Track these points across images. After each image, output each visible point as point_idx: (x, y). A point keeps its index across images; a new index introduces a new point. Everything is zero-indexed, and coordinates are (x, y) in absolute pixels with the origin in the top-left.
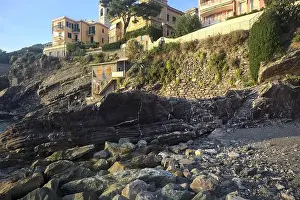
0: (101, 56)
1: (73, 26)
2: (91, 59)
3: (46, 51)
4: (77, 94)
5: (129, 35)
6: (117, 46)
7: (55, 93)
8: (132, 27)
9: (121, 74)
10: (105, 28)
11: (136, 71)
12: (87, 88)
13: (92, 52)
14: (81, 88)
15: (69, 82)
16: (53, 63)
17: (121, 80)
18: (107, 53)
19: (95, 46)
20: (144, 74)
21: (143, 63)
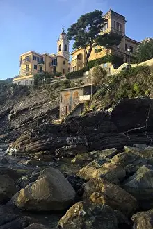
0: (67, 83)
1: (39, 59)
2: (57, 86)
3: (15, 81)
4: (45, 118)
5: (92, 64)
6: (80, 74)
7: (24, 117)
11: (103, 94)
12: (55, 112)
13: (56, 80)
14: (49, 111)
15: (37, 107)
16: (21, 91)
18: (72, 81)
20: (112, 96)
21: (110, 86)
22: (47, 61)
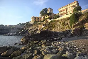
0: (40, 23)
1: (35, 18)
2: (38, 24)
3: (30, 23)
4: (35, 31)
5: (45, 19)
6: (43, 21)
7: (31, 31)
8: (46, 18)
9: (44, 27)
10: (41, 18)
11: (47, 26)
12: (37, 30)
13: (38, 23)
14: (36, 30)
15: (34, 28)
16: (31, 25)
17: (44, 28)
18: (41, 23)
19: (39, 22)
21: (48, 24)
22: (37, 18)
